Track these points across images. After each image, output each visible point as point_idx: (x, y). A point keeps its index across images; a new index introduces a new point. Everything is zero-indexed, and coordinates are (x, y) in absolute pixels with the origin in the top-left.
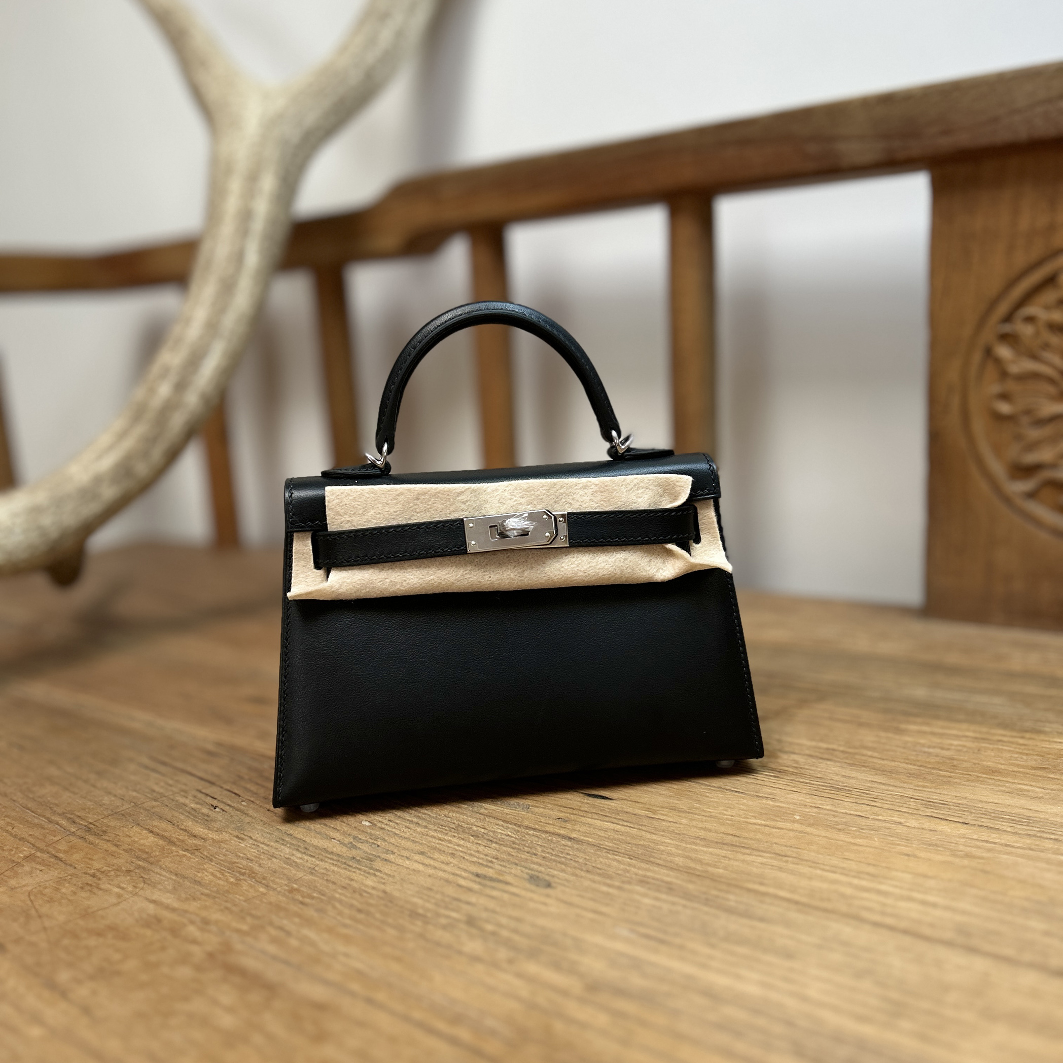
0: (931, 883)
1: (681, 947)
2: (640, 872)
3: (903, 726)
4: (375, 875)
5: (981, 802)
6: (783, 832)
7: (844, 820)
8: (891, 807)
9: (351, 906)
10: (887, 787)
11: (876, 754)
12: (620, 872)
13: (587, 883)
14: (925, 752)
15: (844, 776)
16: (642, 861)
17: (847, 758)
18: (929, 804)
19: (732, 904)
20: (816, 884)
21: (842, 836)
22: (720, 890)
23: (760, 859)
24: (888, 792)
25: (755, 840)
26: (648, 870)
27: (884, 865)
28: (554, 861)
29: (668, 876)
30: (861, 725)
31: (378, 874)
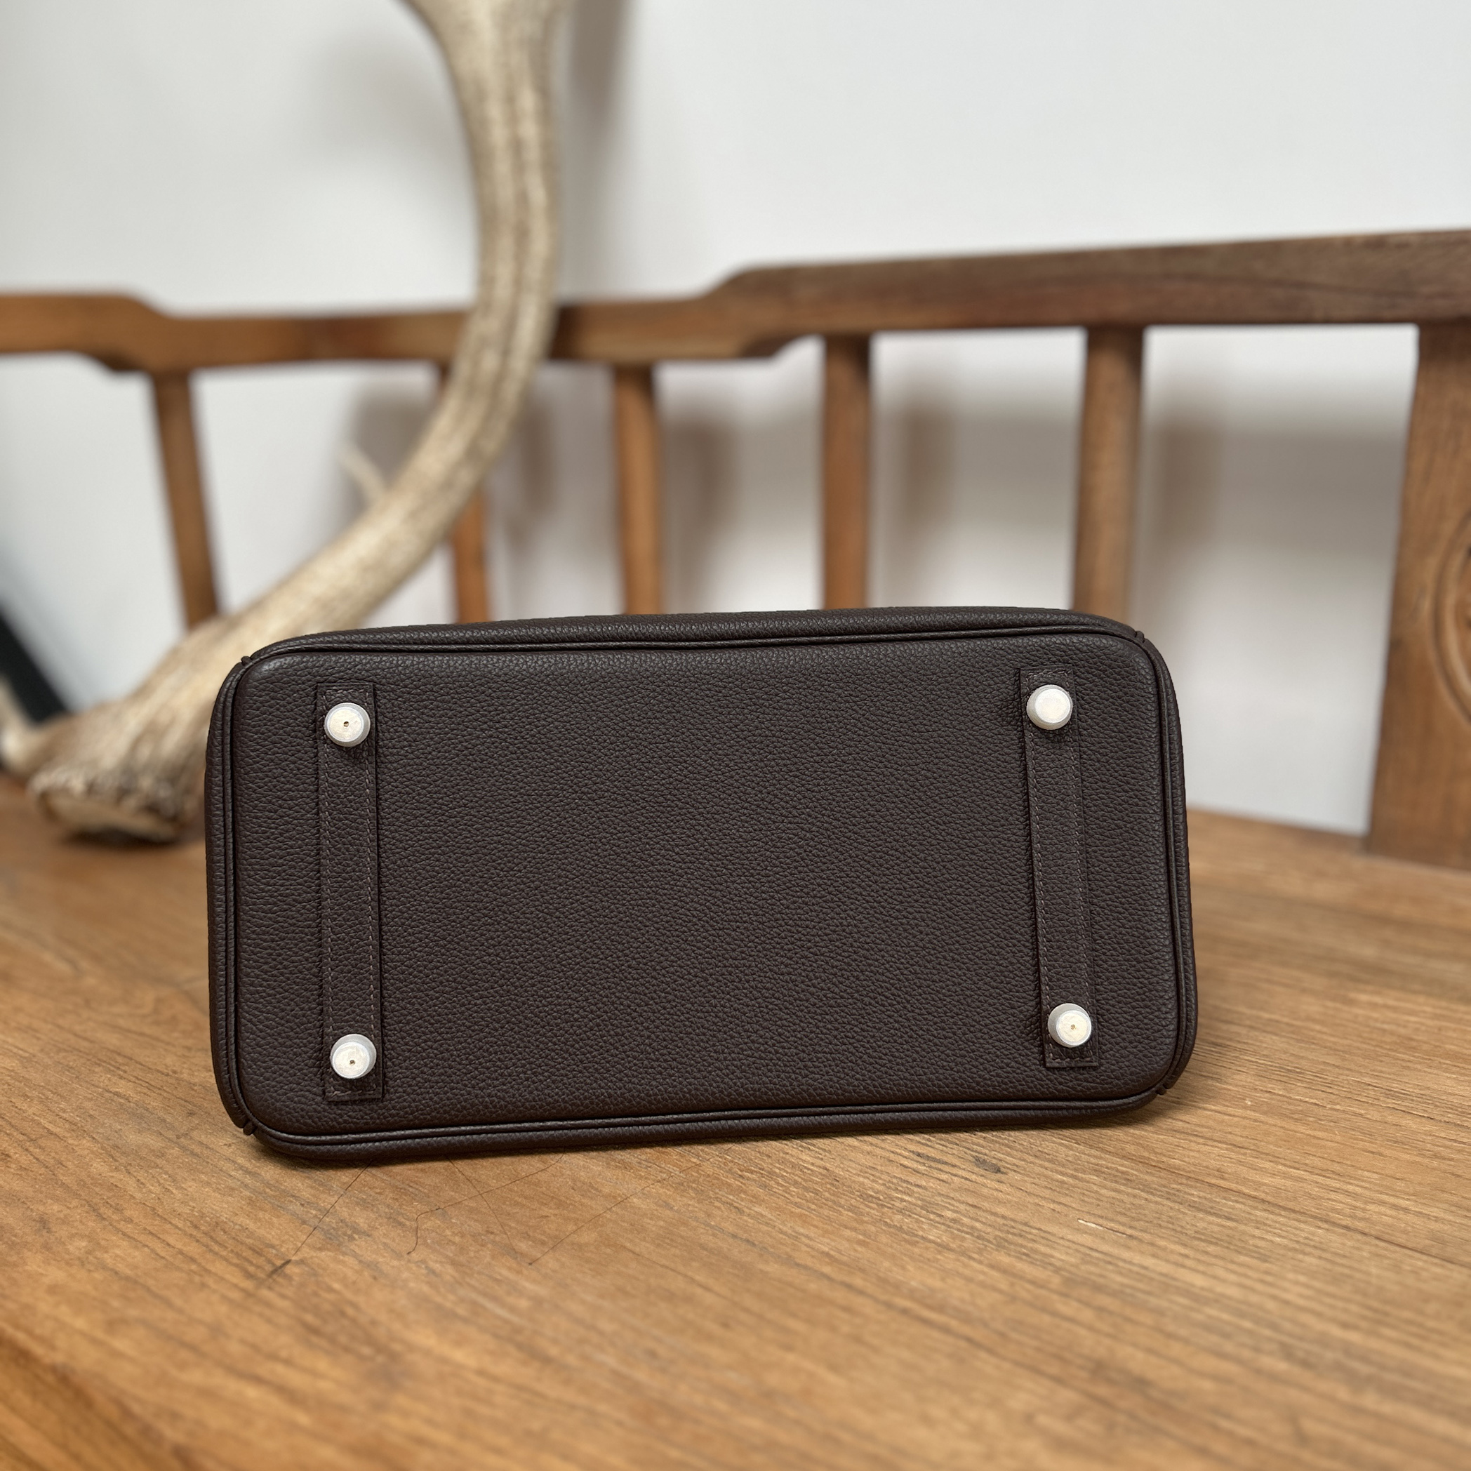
0: (1400, 1185)
1: (1152, 1244)
2: (1092, 1160)
3: (1353, 995)
4: (809, 1149)
5: (1446, 1093)
6: (1236, 1119)
7: (1300, 1108)
8: (1349, 1095)
9: (796, 1182)
10: (1341, 1072)
11: (1325, 1030)
12: (1070, 1159)
13: (1038, 1169)
14: (1379, 1029)
15: (1292, 1055)
16: (1091, 1147)
17: (1293, 1033)
18: (1389, 1093)
19: (1196, 1199)
20: (1278, 1181)
21: (1301, 1128)
22: (1181, 1184)
23: (1216, 1150)
24: (1341, 1077)
25: (1208, 1127)
26: (1101, 1158)
27: (1349, 1163)
28: (997, 1142)
29: (1122, 1165)
30: (1304, 991)
31: (812, 1148)
